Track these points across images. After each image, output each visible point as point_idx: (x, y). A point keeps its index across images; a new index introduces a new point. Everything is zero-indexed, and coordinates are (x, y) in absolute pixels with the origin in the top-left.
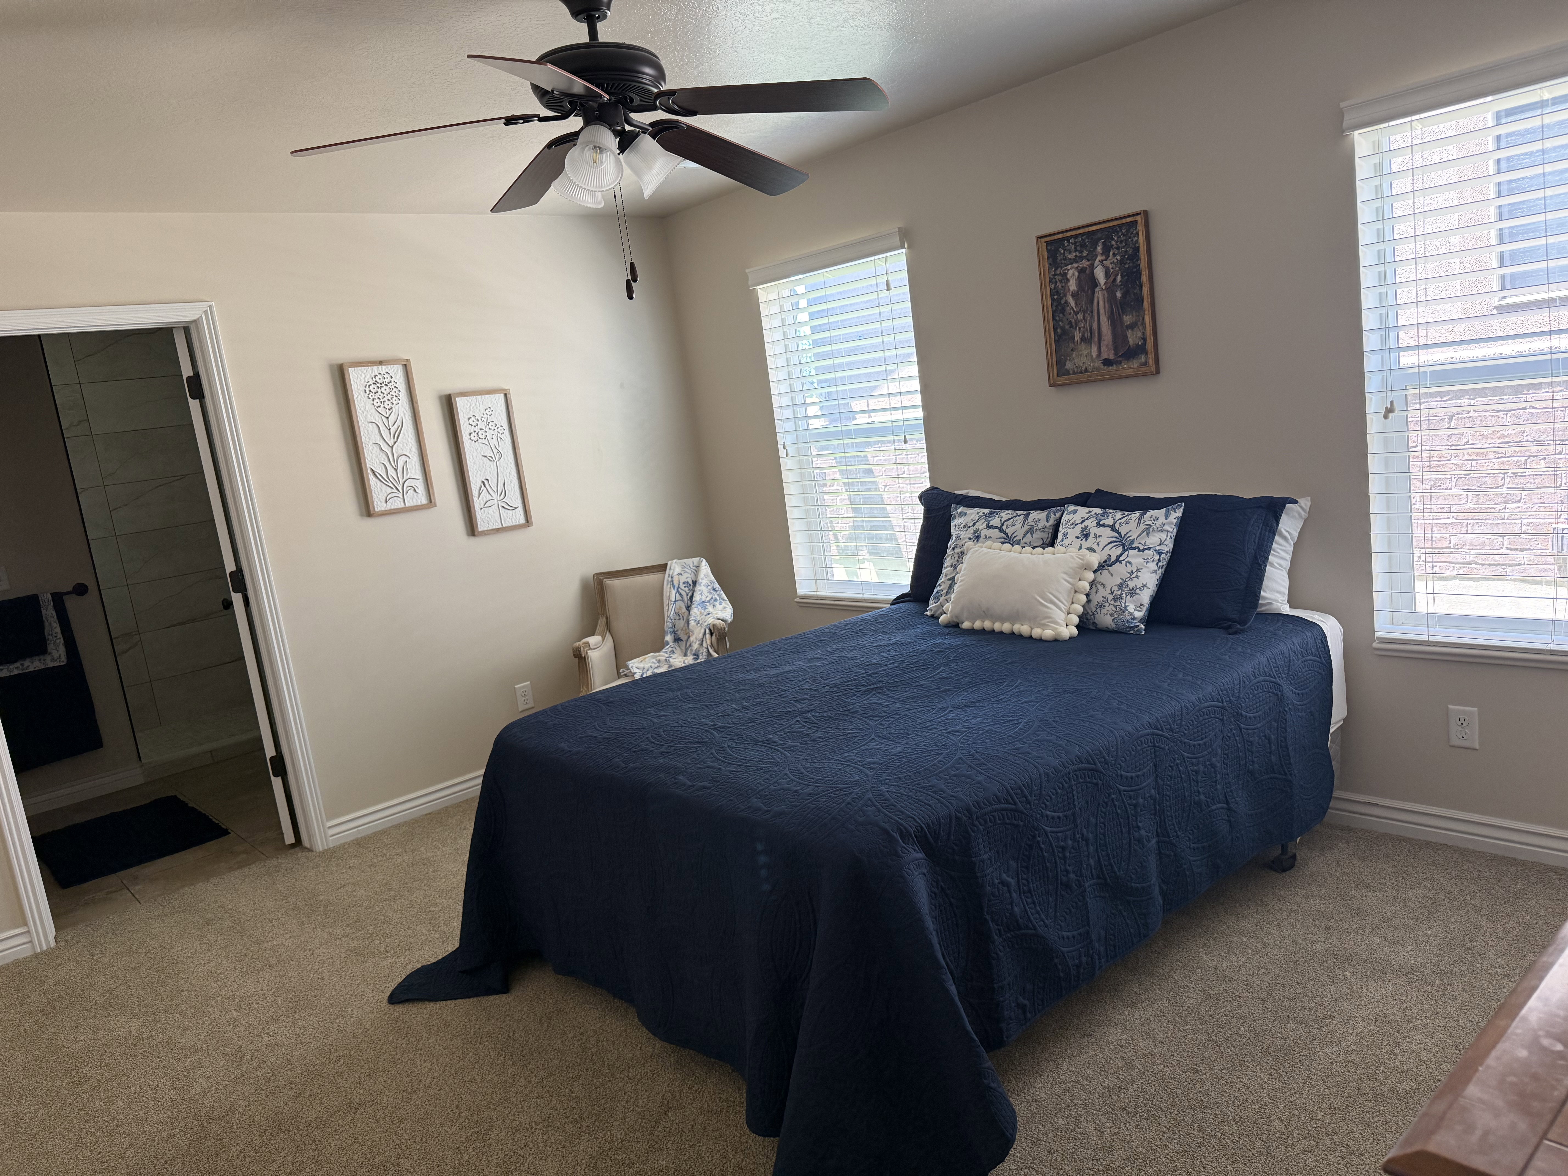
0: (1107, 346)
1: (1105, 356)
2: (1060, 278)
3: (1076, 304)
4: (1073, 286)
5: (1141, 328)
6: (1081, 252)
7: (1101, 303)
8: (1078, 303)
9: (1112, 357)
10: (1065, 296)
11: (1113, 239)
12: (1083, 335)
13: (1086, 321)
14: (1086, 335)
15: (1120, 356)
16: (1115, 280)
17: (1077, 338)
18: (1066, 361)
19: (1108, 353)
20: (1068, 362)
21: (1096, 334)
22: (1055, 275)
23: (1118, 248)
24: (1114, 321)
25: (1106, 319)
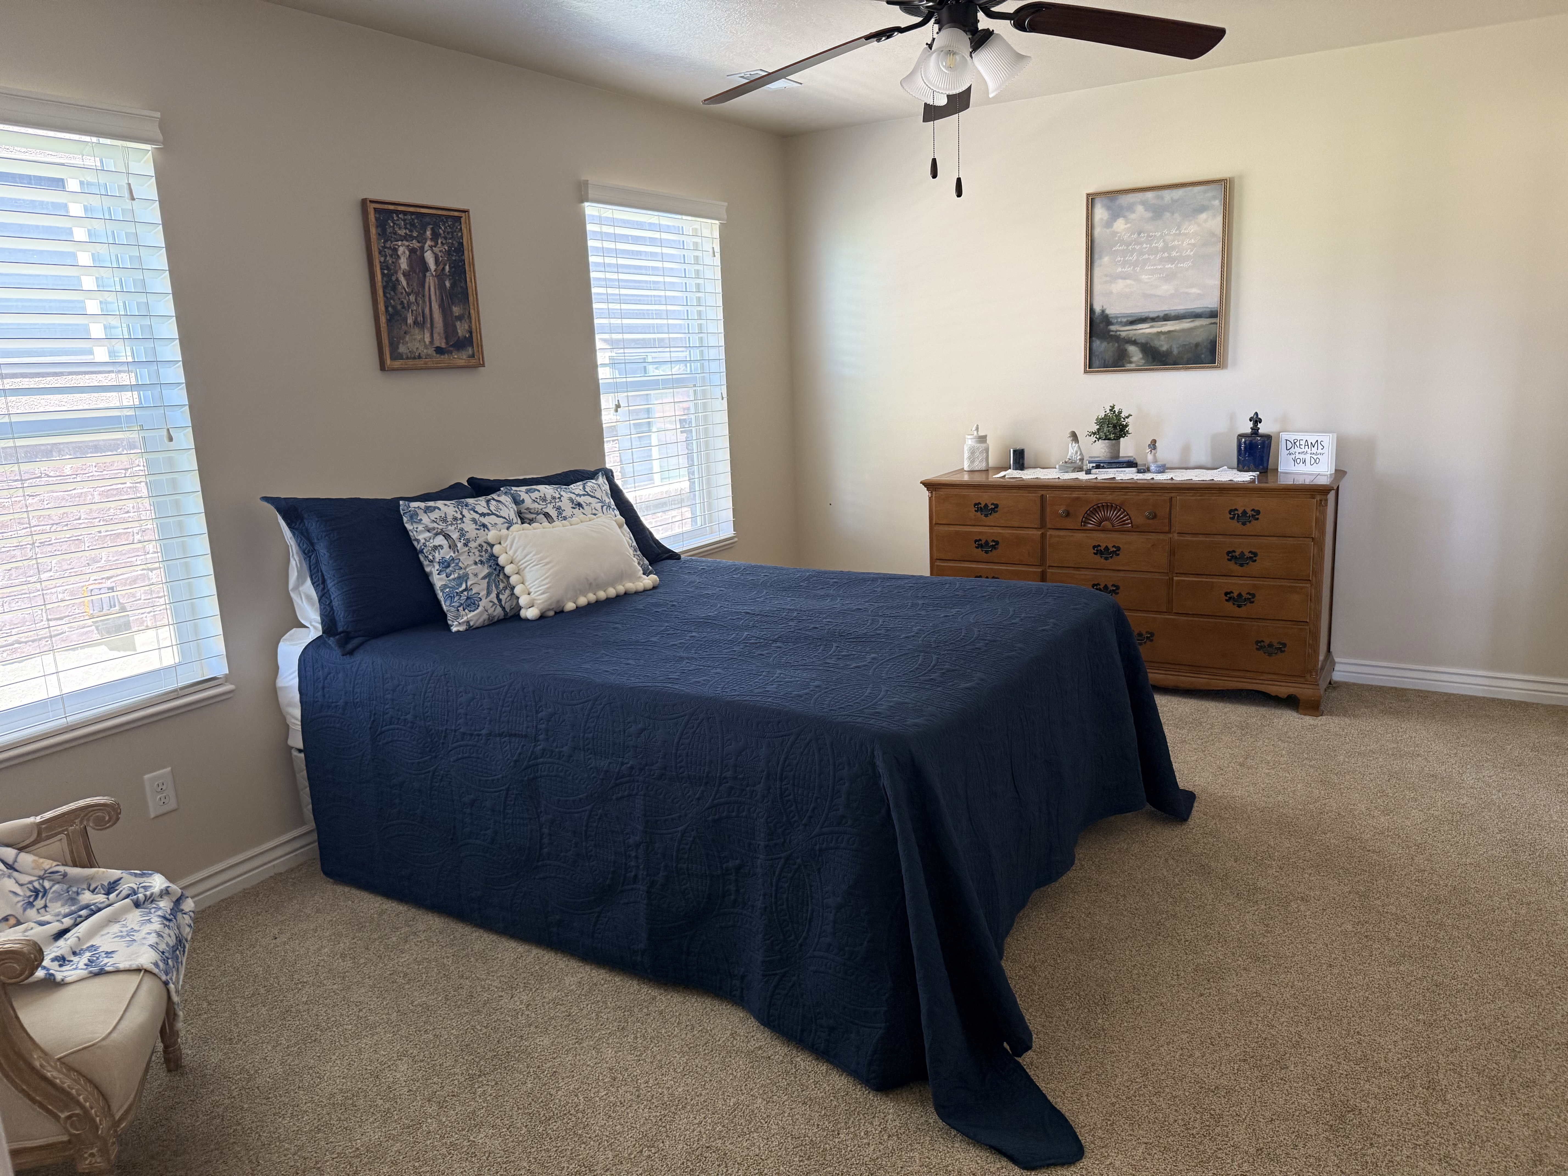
0: (439, 334)
1: (437, 343)
2: (390, 252)
3: (408, 284)
4: (404, 264)
5: (467, 321)
6: (411, 231)
7: (432, 289)
8: (410, 284)
9: (443, 345)
10: (396, 272)
11: (441, 228)
12: (416, 319)
13: (418, 304)
14: (419, 319)
15: (451, 346)
16: (444, 269)
17: (410, 321)
18: (399, 343)
19: (440, 342)
20: (401, 345)
21: (429, 320)
22: (384, 247)
23: (446, 238)
24: (445, 311)
25: (437, 307)
